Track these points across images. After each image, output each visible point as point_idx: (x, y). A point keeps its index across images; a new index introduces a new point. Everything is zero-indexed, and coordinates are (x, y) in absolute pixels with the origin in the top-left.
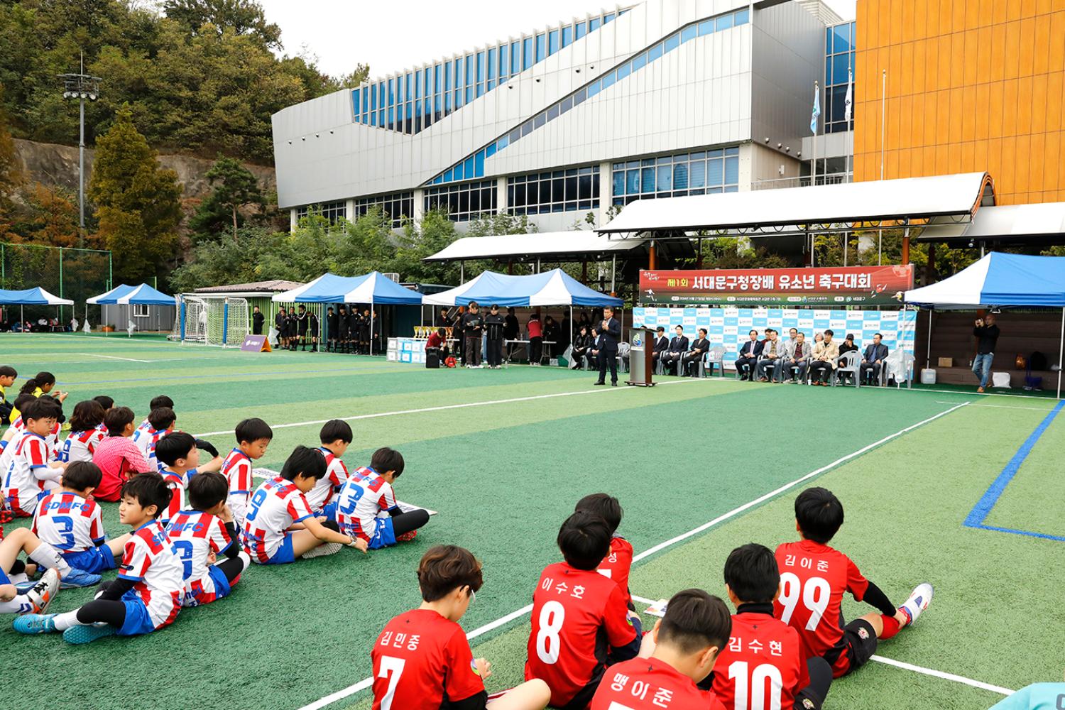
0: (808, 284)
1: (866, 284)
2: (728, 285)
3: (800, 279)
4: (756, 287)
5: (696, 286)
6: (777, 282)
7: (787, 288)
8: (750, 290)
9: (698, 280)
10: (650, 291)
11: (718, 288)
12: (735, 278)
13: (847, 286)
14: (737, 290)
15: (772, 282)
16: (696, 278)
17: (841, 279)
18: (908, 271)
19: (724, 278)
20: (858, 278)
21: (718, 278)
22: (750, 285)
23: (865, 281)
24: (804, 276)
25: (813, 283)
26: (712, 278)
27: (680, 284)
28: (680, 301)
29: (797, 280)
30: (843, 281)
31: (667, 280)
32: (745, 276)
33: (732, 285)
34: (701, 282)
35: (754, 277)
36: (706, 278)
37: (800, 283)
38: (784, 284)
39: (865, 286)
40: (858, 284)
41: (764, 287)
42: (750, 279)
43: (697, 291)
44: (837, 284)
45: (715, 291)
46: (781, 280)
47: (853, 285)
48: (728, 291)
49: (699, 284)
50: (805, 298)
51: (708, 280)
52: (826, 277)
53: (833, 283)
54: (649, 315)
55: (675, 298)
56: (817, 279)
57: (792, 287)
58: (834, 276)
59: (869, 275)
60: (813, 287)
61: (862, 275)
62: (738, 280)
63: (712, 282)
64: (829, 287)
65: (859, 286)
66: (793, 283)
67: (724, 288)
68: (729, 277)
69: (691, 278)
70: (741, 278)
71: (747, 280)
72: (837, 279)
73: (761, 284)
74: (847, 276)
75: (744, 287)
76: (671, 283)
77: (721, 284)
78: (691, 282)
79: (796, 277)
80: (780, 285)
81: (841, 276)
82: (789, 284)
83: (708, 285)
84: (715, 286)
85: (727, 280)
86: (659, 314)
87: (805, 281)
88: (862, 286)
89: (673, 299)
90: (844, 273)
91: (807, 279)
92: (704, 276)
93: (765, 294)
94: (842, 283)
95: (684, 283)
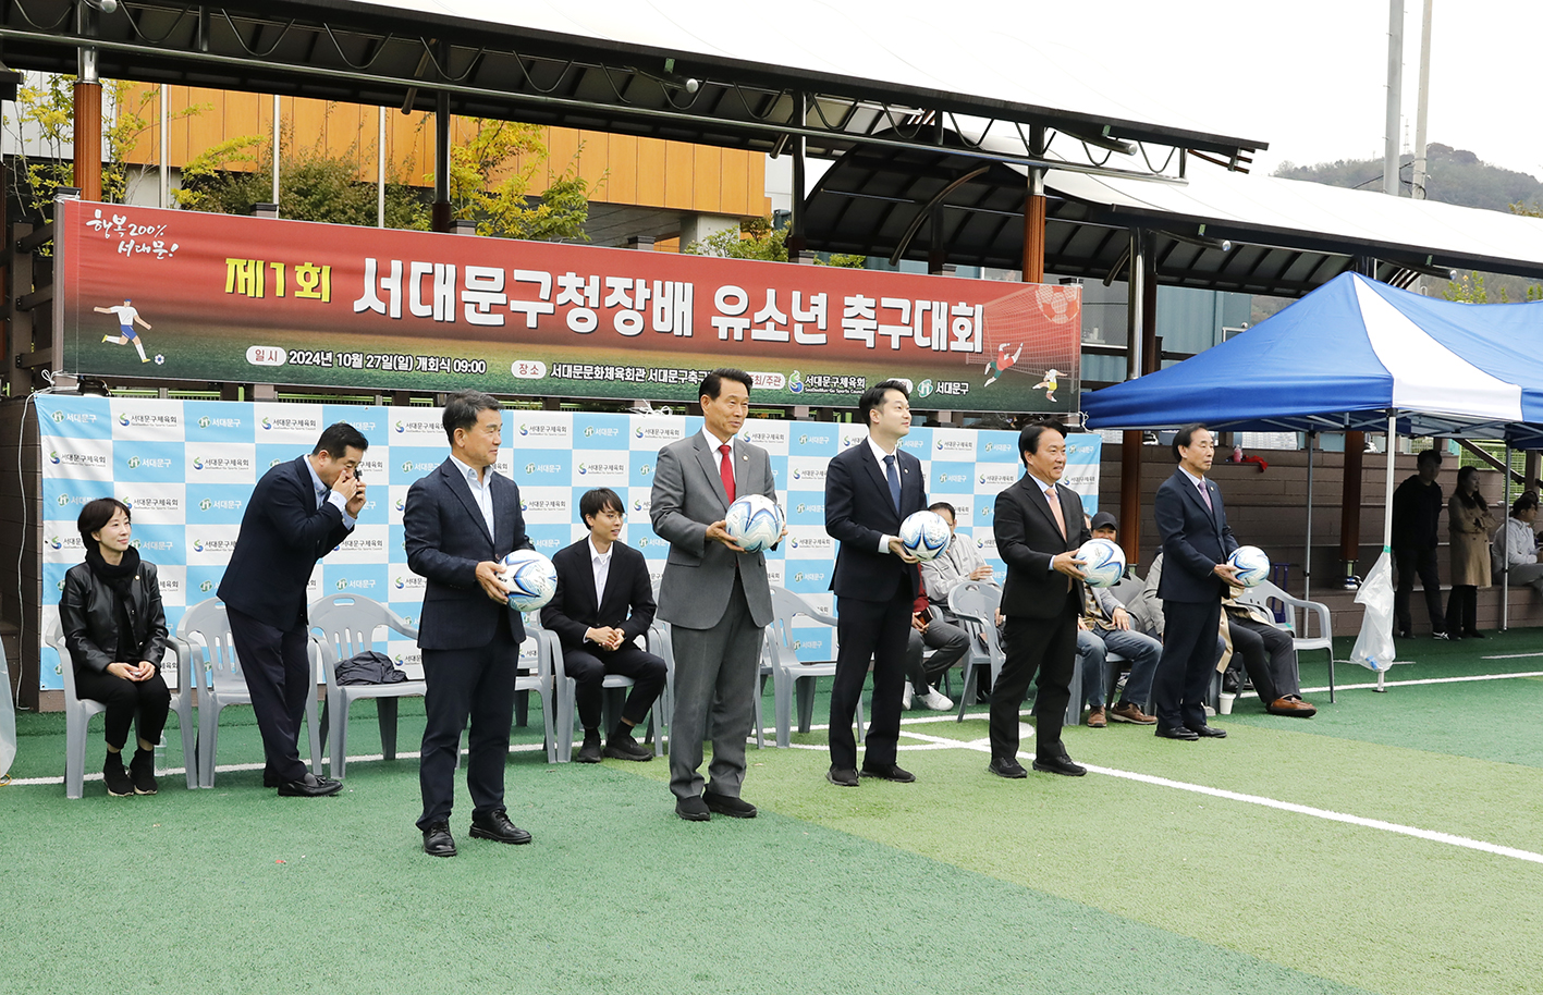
0: (810, 327)
1: (970, 338)
2: (516, 305)
3: (783, 304)
4: (627, 324)
5: (368, 301)
6: (703, 308)
7: (738, 336)
8: (604, 335)
9: (383, 272)
10: (127, 314)
11: (471, 317)
12: (544, 278)
13: (921, 341)
14: (552, 333)
15: (686, 307)
16: (370, 264)
17: (905, 318)
18: (1071, 305)
19: (498, 273)
20: (951, 317)
21: (471, 271)
22: (606, 314)
23: (967, 332)
24: (796, 295)
25: (822, 325)
26: (445, 272)
27: (291, 287)
28: (288, 370)
29: (770, 309)
30: (911, 323)
31: (221, 259)
32: (584, 273)
33: (532, 310)
34: (392, 284)
35: (619, 283)
36: (419, 268)
37: (782, 319)
38: (728, 323)
39: (968, 347)
40: (951, 337)
41: (658, 326)
42: (605, 291)
43: (373, 325)
44: (894, 333)
45: (459, 331)
46: (720, 304)
47: (938, 342)
48: (513, 333)
49: (383, 295)
50: (796, 377)
51: (427, 279)
52: (859, 303)
53: (884, 329)
54: (132, 433)
55: (266, 355)
56: (835, 310)
57: (756, 334)
58: (886, 302)
59: (979, 308)
60: (821, 339)
61: (962, 308)
62: (557, 289)
63: (443, 291)
64: (870, 343)
65: (954, 346)
66: (759, 317)
67: (498, 319)
68: (519, 275)
69: (346, 261)
70: (570, 280)
71: (593, 290)
72: (893, 316)
73: (647, 313)
74: (922, 305)
75: (581, 321)
76: (244, 277)
77: (485, 301)
78: (344, 283)
79: (771, 293)
80: (715, 321)
81: (904, 304)
82: (745, 323)
83: (426, 299)
84: (459, 306)
85: (512, 288)
86: (196, 431)
87: (797, 314)
88: (960, 345)
89: (251, 355)
90: (913, 297)
91: (805, 306)
92: (408, 257)
93: (660, 357)
94: (907, 331)
95: (313, 283)
